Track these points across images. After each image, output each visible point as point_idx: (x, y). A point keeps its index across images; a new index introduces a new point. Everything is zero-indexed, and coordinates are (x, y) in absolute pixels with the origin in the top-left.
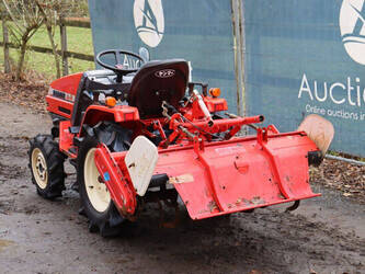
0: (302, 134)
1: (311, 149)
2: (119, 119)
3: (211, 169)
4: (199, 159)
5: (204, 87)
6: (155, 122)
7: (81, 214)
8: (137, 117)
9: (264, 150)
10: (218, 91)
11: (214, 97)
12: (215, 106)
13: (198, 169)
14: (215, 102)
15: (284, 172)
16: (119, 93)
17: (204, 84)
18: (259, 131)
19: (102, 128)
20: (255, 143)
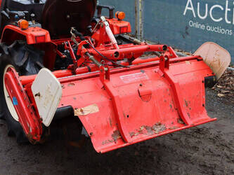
0: (198, 59)
1: (206, 74)
2: (31, 41)
3: (116, 99)
4: (105, 88)
5: (111, 11)
6: (66, 43)
8: (48, 39)
9: (166, 77)
10: (123, 15)
11: (119, 20)
12: (120, 29)
13: (103, 99)
14: (120, 25)
15: (183, 97)
16: (33, 15)
17: (110, 7)
18: (162, 58)
19: (17, 47)
20: (157, 69)
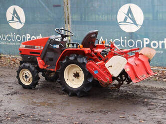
7: (63, 90)
